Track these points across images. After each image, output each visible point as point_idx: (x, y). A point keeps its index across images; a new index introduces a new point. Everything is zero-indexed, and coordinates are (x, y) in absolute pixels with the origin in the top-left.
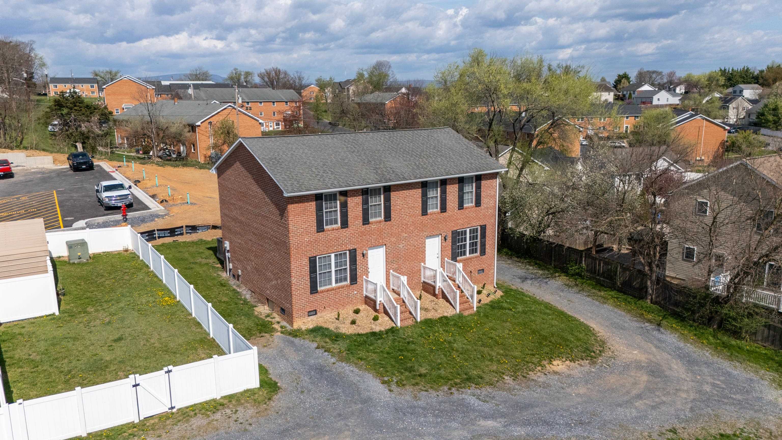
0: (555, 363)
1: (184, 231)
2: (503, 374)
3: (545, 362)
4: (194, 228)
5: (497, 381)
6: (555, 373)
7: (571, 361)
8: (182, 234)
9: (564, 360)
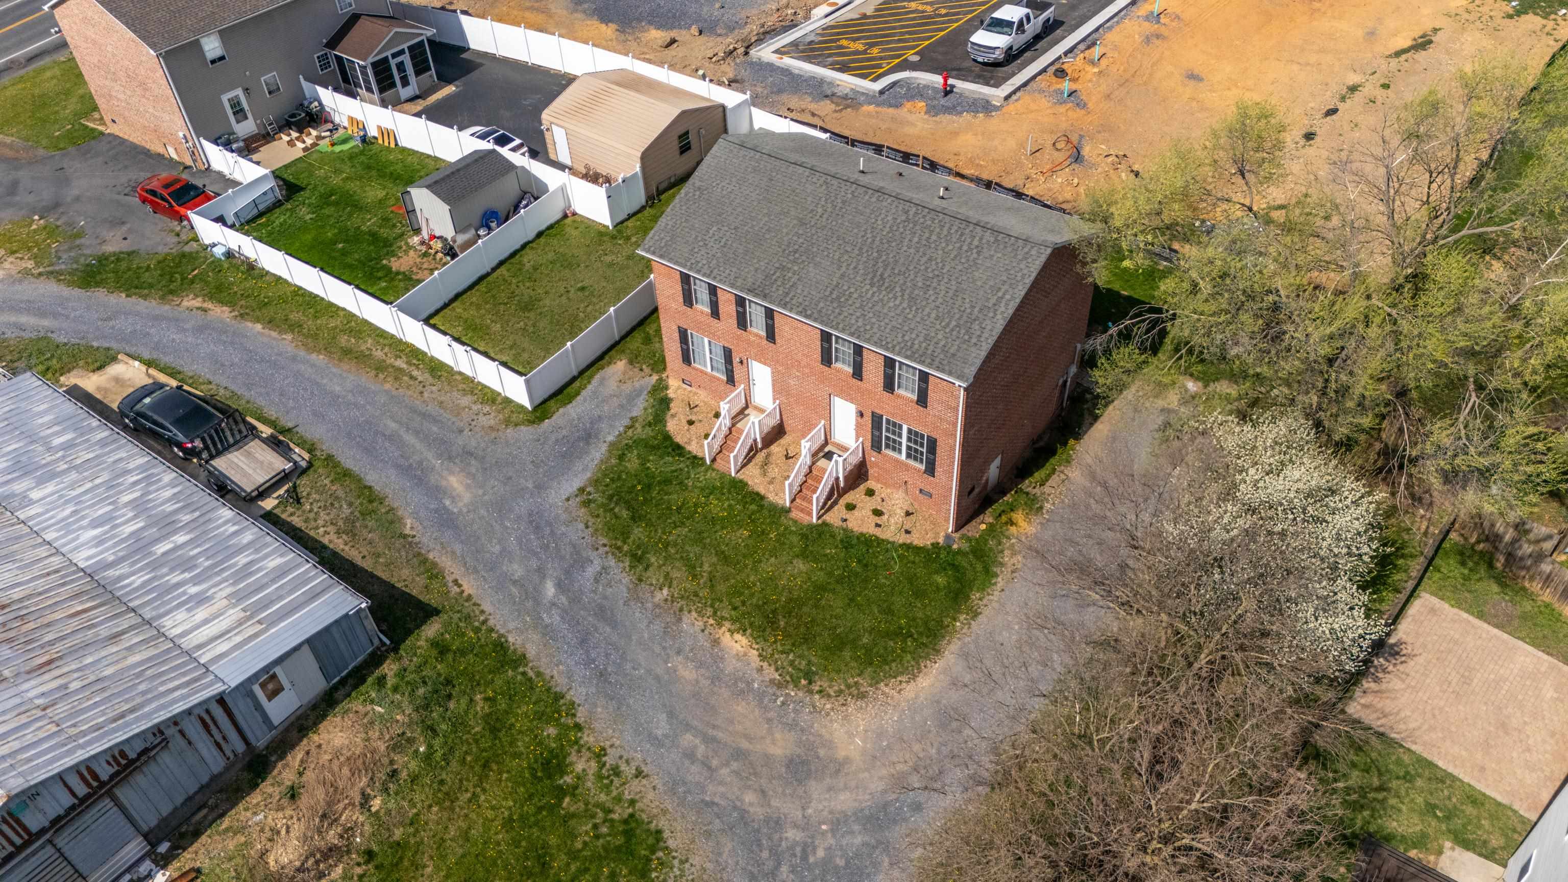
0: (738, 636)
1: (920, 163)
2: (670, 587)
3: (727, 624)
4: (933, 166)
5: (651, 585)
6: (716, 642)
7: (760, 655)
8: (917, 165)
9: (754, 646)
